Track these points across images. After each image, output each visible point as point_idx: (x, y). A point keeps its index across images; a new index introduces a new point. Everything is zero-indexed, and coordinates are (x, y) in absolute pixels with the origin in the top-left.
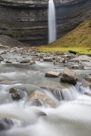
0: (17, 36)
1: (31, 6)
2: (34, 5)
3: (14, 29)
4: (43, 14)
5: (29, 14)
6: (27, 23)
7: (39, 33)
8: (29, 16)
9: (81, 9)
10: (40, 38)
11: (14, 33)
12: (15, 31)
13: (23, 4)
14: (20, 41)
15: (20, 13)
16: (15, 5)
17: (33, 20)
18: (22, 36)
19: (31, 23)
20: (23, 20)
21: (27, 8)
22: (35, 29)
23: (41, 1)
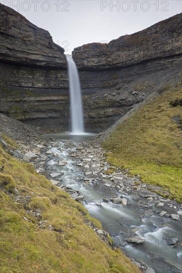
0: (16, 113)
1: (38, 64)
2: (45, 63)
3: (11, 100)
4: (57, 77)
5: (33, 75)
6: (30, 89)
7: (51, 107)
8: (33, 78)
9: (115, 79)
10: (54, 115)
11: (10, 107)
12: (13, 103)
13: (26, 58)
14: (21, 120)
15: (18, 72)
16: (12, 59)
17: (40, 85)
18: (25, 112)
19: (36, 89)
20: (23, 84)
21: (32, 66)
22: (45, 101)
23: (56, 57)
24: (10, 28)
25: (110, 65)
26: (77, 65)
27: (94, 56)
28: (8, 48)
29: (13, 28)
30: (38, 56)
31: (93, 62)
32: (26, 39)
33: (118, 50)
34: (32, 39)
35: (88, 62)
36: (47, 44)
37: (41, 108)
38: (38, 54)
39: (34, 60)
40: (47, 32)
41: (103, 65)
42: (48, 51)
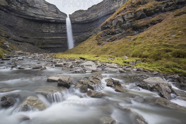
0: (38, 44)
1: (51, 21)
2: (54, 20)
3: (36, 38)
4: (62, 28)
5: (49, 27)
6: (48, 33)
7: (58, 42)
8: (49, 28)
10: (59, 46)
11: (35, 41)
12: (37, 40)
13: (44, 18)
14: (41, 48)
15: (41, 25)
16: (37, 19)
17: (53, 32)
18: (43, 44)
19: (51, 34)
20: (44, 31)
21: (48, 22)
22: (55, 39)
23: (60, 18)
24: (35, 4)
25: (88, 20)
26: (71, 21)
27: (80, 16)
28: (35, 14)
29: (36, 4)
30: (51, 17)
31: (80, 19)
32: (44, 9)
33: (92, 13)
34: (47, 9)
35: (77, 19)
36: (55, 11)
37: (52, 42)
38: (50, 16)
39: (49, 19)
40: (55, 5)
41: (85, 21)
42: (55, 14)
